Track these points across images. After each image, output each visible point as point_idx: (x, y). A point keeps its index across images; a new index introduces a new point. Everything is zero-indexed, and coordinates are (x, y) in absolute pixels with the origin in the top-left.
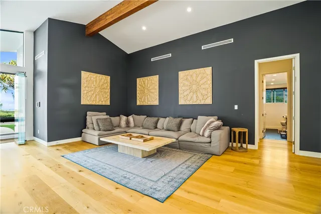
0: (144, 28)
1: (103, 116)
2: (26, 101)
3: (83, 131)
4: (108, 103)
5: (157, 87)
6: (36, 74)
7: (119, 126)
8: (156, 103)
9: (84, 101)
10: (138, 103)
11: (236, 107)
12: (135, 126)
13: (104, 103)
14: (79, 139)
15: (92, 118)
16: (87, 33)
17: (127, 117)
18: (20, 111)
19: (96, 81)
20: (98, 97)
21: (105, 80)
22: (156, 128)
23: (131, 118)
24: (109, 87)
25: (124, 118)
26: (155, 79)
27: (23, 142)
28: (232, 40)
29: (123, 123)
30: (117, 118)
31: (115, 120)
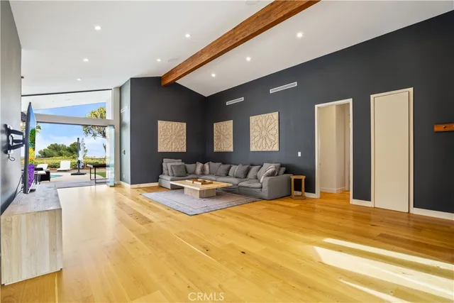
0: (214, 75)
1: (179, 162)
2: (115, 149)
3: (160, 176)
4: (185, 150)
5: (232, 133)
6: (122, 125)
7: (194, 173)
8: (231, 149)
9: (161, 149)
10: (215, 150)
11: (299, 154)
12: (210, 174)
13: (180, 150)
14: (156, 184)
15: (168, 164)
16: (163, 84)
17: (204, 164)
18: (110, 158)
19: (172, 129)
20: (174, 144)
21: (181, 127)
22: (227, 175)
23: (207, 166)
24: (185, 134)
25: (200, 165)
26: (230, 124)
27: (113, 184)
28: (295, 84)
29: (198, 170)
30: (194, 165)
31: (190, 167)
